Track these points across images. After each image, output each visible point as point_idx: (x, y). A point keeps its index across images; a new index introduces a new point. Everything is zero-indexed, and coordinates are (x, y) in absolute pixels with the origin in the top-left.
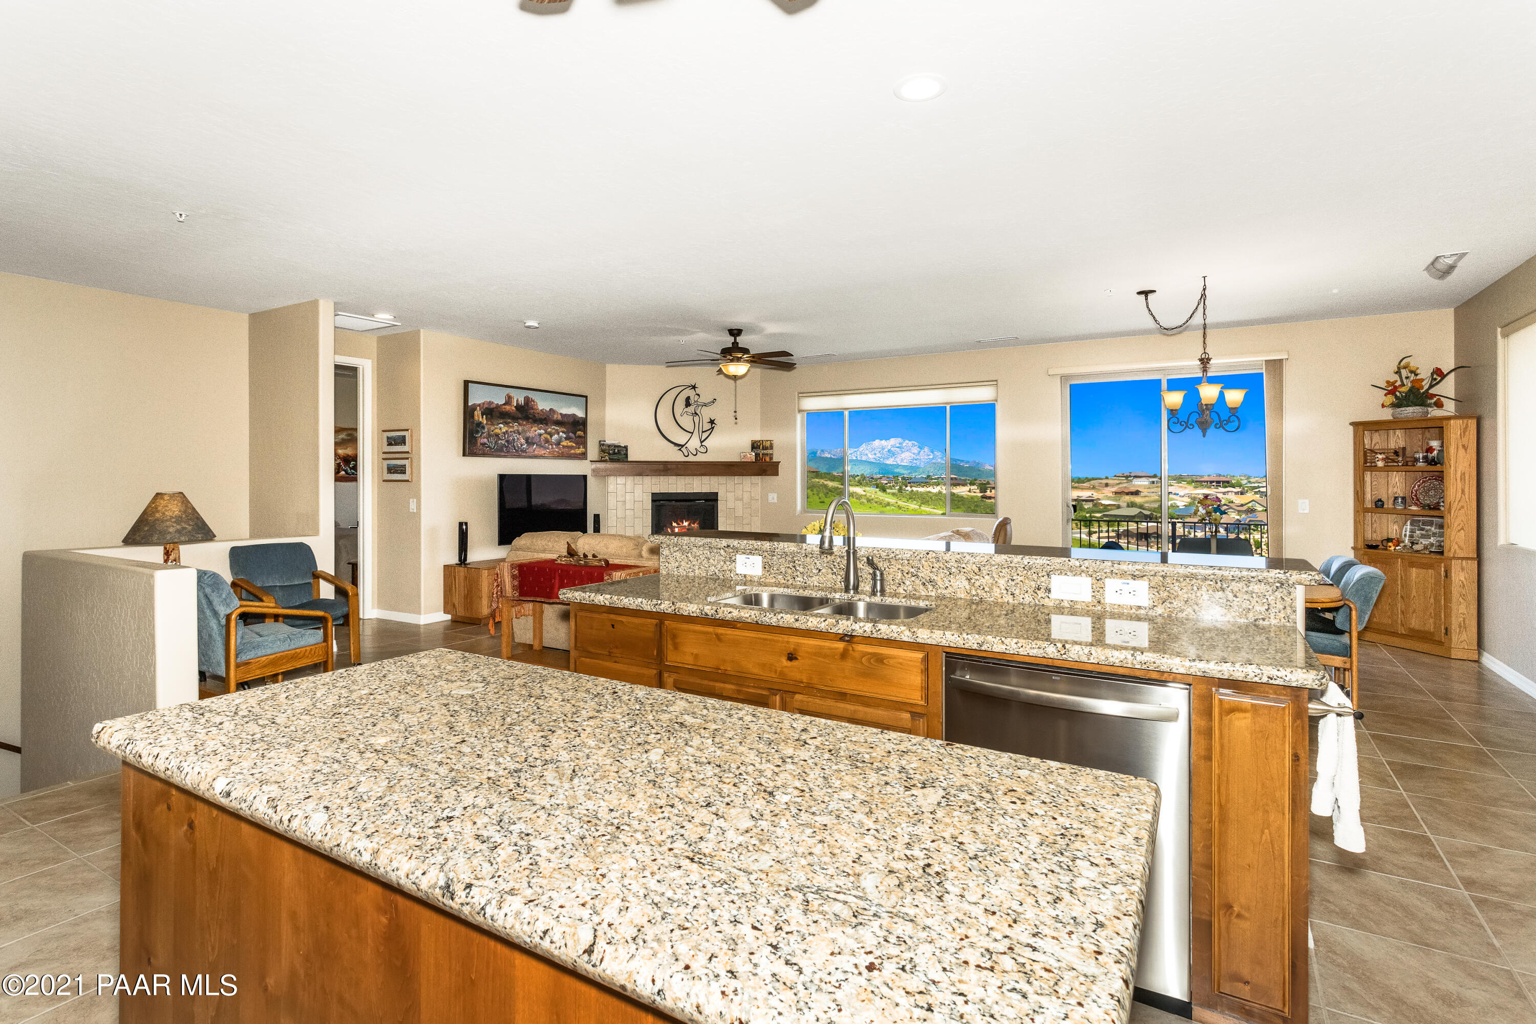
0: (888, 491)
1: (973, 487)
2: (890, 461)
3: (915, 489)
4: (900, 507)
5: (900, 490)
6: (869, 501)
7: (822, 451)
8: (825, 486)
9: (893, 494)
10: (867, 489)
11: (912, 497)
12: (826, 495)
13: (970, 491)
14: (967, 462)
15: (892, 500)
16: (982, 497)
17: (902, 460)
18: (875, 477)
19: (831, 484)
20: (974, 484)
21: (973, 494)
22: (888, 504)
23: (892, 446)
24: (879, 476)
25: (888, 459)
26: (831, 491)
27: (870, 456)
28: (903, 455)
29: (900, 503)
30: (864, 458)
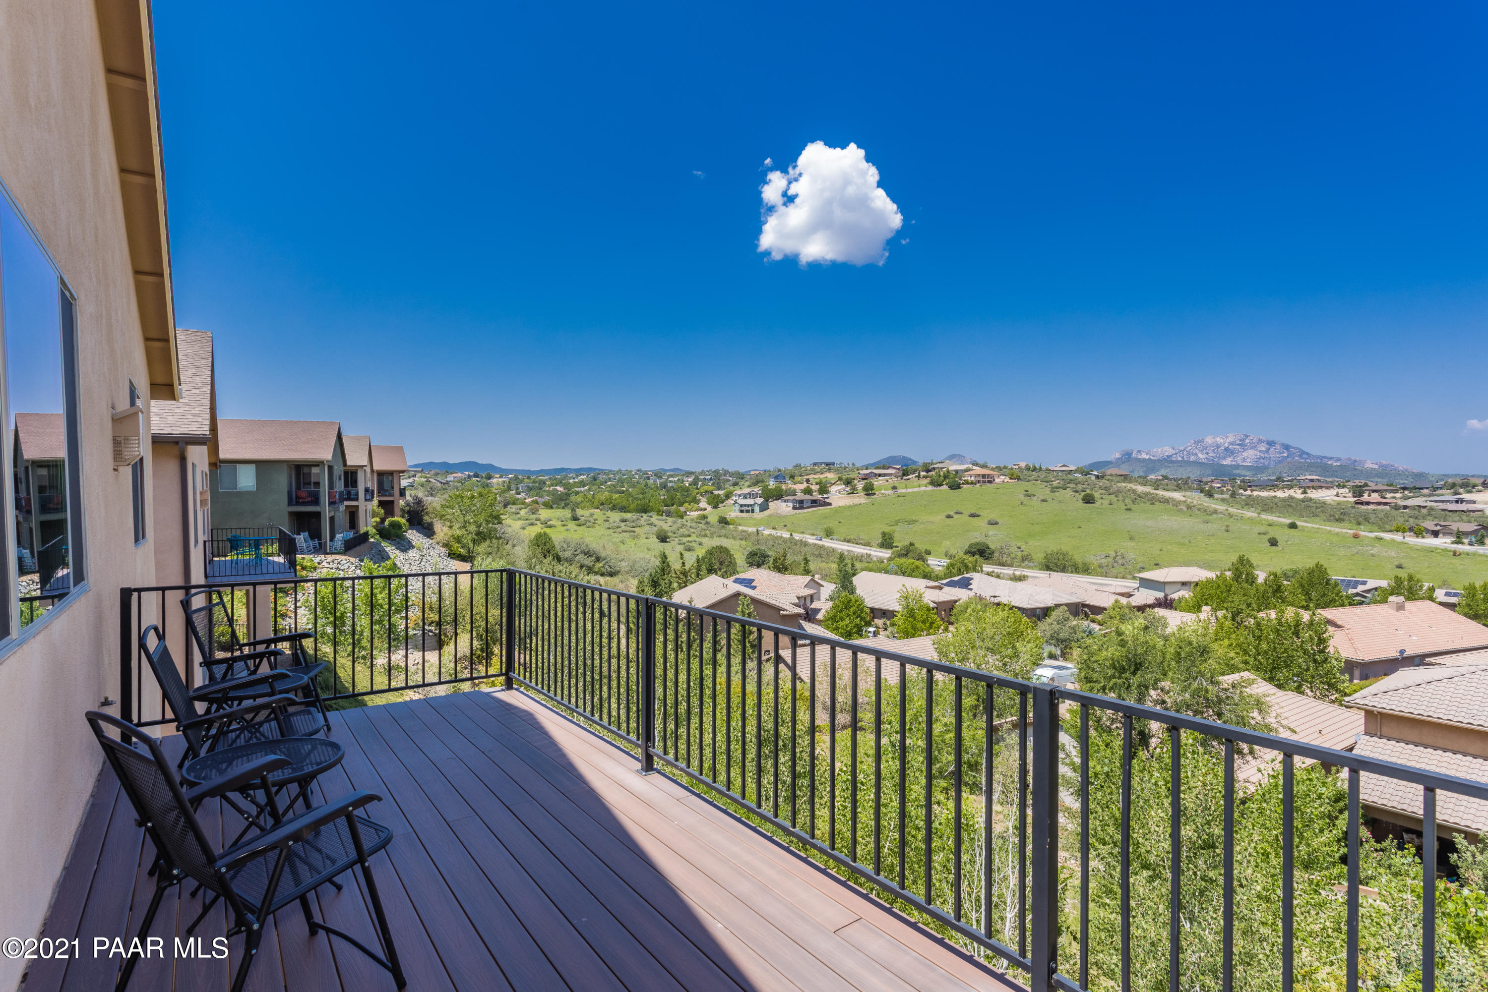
0: (1216, 496)
1: (1341, 491)
2: (1228, 462)
3: (1255, 493)
4: (1231, 516)
5: (1233, 495)
6: (1189, 507)
7: (1139, 452)
8: (1134, 491)
9: (1223, 500)
10: (1188, 494)
11: (1250, 503)
12: (1134, 501)
13: (1337, 495)
14: (1339, 460)
15: (1221, 507)
16: (1356, 503)
17: (1244, 460)
18: (1204, 479)
19: (1140, 489)
20: (1344, 487)
21: (1341, 499)
22: (1215, 512)
23: (1231, 443)
24: (1210, 479)
25: (1224, 458)
26: (1140, 496)
27: (1200, 456)
28: (1245, 454)
29: (1231, 510)
30: (1192, 458)
